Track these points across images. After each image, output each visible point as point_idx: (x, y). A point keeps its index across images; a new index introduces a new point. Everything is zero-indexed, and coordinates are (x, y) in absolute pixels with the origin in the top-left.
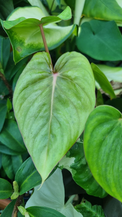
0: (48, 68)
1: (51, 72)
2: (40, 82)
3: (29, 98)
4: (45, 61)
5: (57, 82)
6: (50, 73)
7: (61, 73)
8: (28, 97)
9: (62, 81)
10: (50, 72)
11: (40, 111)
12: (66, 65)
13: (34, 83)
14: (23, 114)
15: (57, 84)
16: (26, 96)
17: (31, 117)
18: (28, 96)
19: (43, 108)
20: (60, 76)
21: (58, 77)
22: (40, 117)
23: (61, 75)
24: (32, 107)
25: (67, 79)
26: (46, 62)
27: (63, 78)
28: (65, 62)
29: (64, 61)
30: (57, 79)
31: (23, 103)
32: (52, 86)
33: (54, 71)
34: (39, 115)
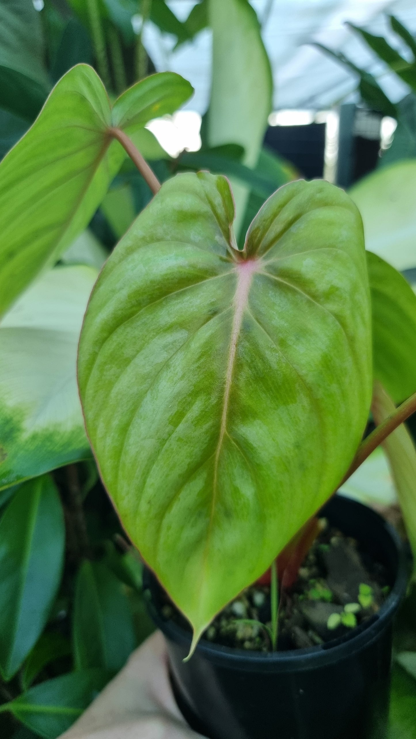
0: (217, 238)
1: (228, 253)
2: (183, 293)
3: (139, 360)
4: (206, 208)
5: (251, 297)
6: (226, 261)
7: (272, 261)
8: (134, 357)
9: (271, 293)
10: (225, 257)
11: (179, 416)
12: (293, 229)
13: (160, 297)
14: (115, 423)
15: (253, 307)
16: (128, 351)
17: (145, 438)
18: (138, 352)
19: (190, 404)
20: (267, 274)
21: (259, 277)
22: (179, 439)
23: (273, 269)
24: (148, 397)
25: (294, 292)
26: (211, 212)
27: (277, 285)
28: (291, 218)
29: (286, 215)
30: (255, 284)
31: (118, 377)
32: (230, 314)
33: (244, 250)
34: (173, 431)
